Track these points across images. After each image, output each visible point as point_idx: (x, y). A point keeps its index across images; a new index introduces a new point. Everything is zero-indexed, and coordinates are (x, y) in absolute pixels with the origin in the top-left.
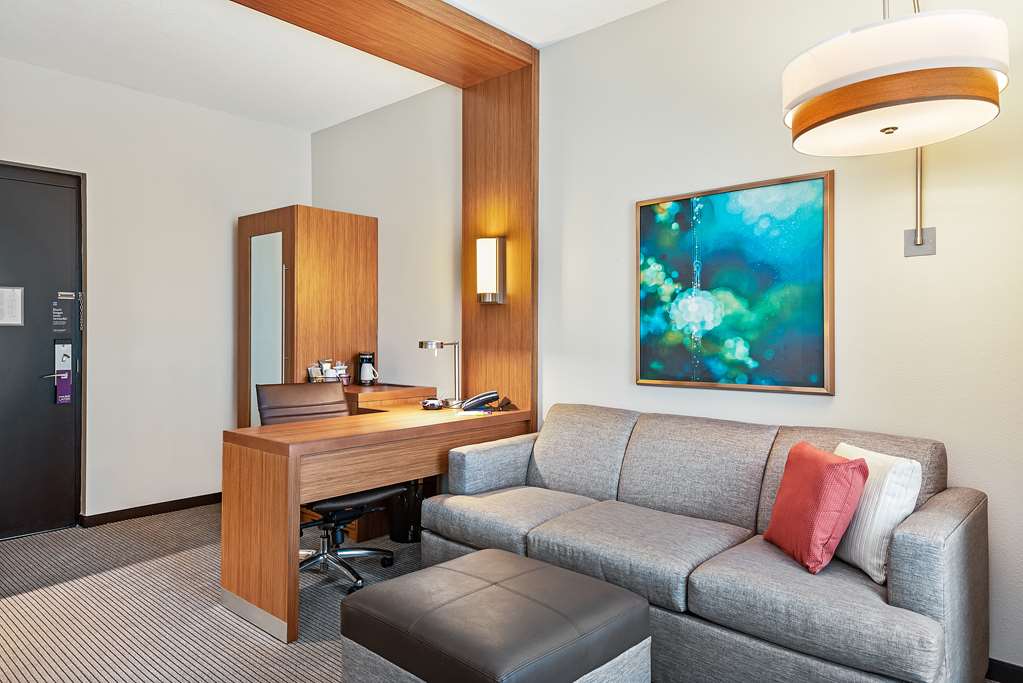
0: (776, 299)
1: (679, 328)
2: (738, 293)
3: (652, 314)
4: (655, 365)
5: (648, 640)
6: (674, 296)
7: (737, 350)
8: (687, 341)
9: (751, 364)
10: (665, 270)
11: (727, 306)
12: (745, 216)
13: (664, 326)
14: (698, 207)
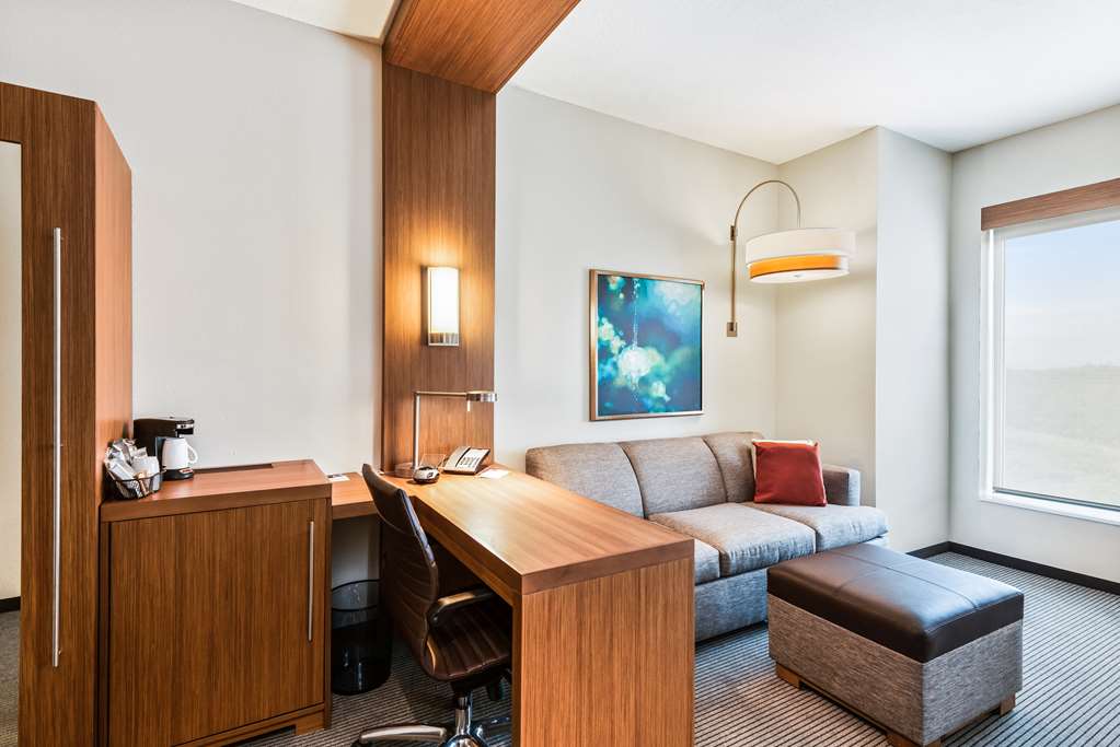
0: (678, 356)
1: (624, 374)
2: (660, 351)
3: (605, 364)
4: (608, 405)
6: (620, 350)
7: (659, 390)
8: (629, 384)
9: (667, 398)
10: (614, 329)
11: (653, 359)
12: (665, 298)
13: (613, 373)
14: (637, 286)
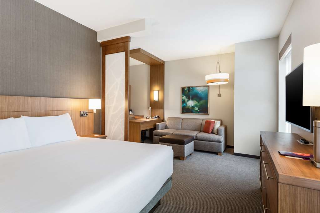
0: (202, 102)
1: (188, 106)
2: (197, 101)
3: (184, 104)
4: (185, 111)
5: (193, 141)
6: (187, 101)
7: (197, 109)
8: (189, 108)
9: (198, 111)
10: (186, 97)
11: (195, 103)
12: (198, 91)
13: (186, 105)
14: (191, 89)
